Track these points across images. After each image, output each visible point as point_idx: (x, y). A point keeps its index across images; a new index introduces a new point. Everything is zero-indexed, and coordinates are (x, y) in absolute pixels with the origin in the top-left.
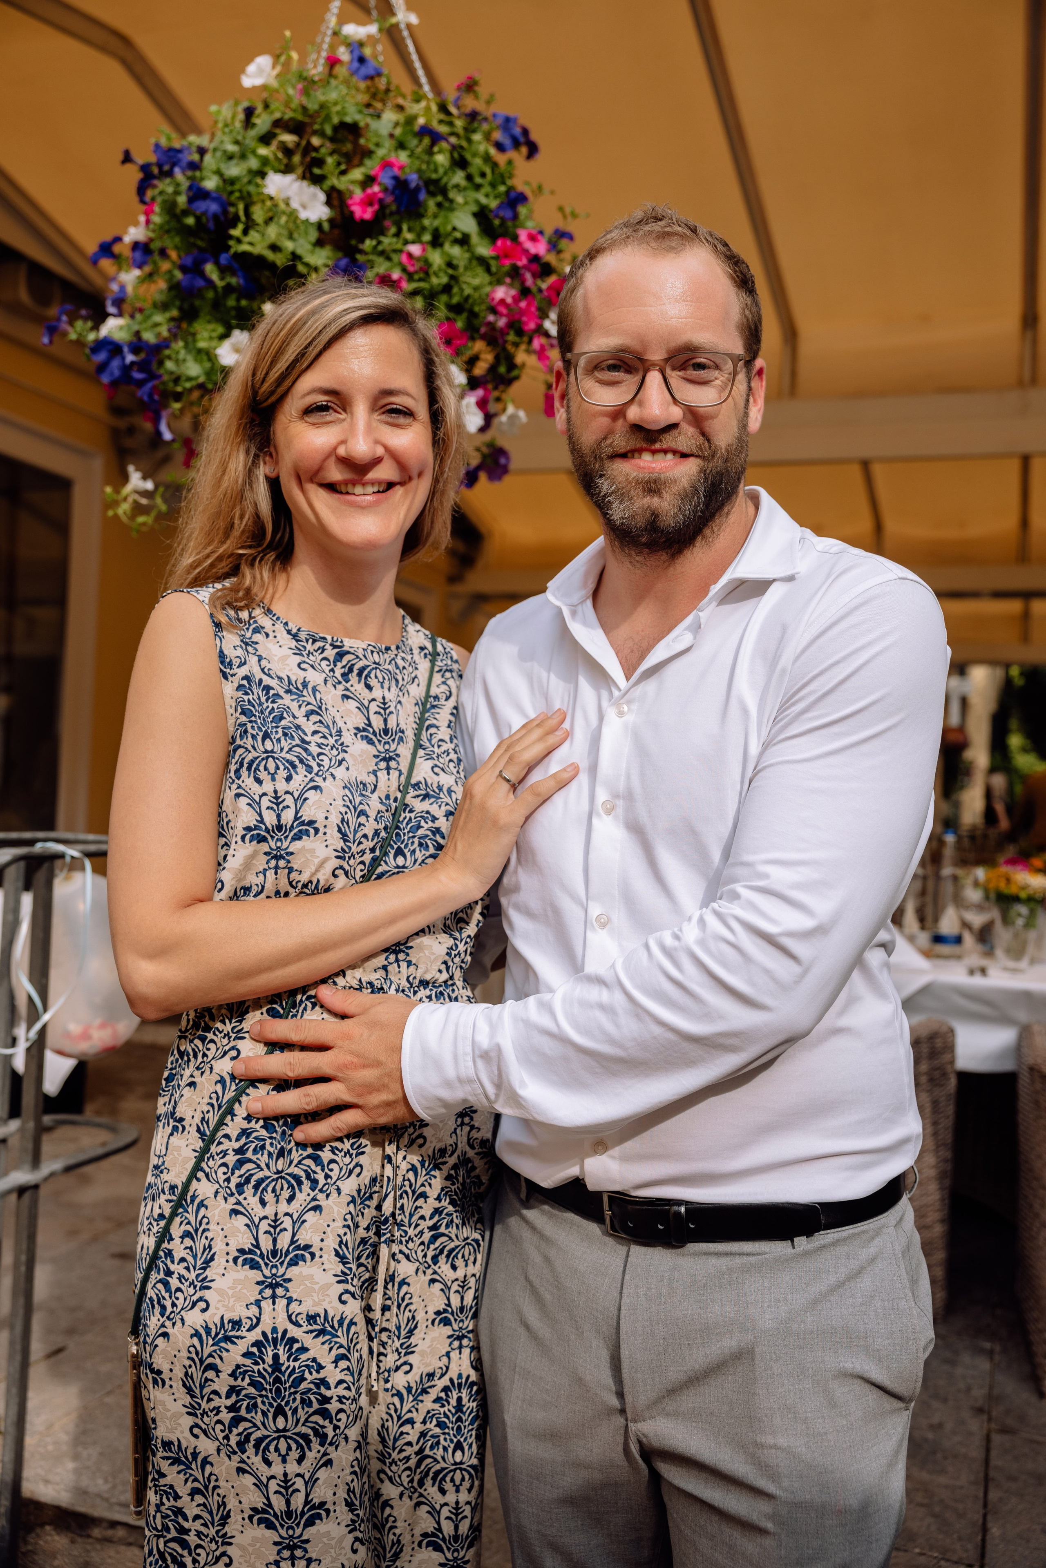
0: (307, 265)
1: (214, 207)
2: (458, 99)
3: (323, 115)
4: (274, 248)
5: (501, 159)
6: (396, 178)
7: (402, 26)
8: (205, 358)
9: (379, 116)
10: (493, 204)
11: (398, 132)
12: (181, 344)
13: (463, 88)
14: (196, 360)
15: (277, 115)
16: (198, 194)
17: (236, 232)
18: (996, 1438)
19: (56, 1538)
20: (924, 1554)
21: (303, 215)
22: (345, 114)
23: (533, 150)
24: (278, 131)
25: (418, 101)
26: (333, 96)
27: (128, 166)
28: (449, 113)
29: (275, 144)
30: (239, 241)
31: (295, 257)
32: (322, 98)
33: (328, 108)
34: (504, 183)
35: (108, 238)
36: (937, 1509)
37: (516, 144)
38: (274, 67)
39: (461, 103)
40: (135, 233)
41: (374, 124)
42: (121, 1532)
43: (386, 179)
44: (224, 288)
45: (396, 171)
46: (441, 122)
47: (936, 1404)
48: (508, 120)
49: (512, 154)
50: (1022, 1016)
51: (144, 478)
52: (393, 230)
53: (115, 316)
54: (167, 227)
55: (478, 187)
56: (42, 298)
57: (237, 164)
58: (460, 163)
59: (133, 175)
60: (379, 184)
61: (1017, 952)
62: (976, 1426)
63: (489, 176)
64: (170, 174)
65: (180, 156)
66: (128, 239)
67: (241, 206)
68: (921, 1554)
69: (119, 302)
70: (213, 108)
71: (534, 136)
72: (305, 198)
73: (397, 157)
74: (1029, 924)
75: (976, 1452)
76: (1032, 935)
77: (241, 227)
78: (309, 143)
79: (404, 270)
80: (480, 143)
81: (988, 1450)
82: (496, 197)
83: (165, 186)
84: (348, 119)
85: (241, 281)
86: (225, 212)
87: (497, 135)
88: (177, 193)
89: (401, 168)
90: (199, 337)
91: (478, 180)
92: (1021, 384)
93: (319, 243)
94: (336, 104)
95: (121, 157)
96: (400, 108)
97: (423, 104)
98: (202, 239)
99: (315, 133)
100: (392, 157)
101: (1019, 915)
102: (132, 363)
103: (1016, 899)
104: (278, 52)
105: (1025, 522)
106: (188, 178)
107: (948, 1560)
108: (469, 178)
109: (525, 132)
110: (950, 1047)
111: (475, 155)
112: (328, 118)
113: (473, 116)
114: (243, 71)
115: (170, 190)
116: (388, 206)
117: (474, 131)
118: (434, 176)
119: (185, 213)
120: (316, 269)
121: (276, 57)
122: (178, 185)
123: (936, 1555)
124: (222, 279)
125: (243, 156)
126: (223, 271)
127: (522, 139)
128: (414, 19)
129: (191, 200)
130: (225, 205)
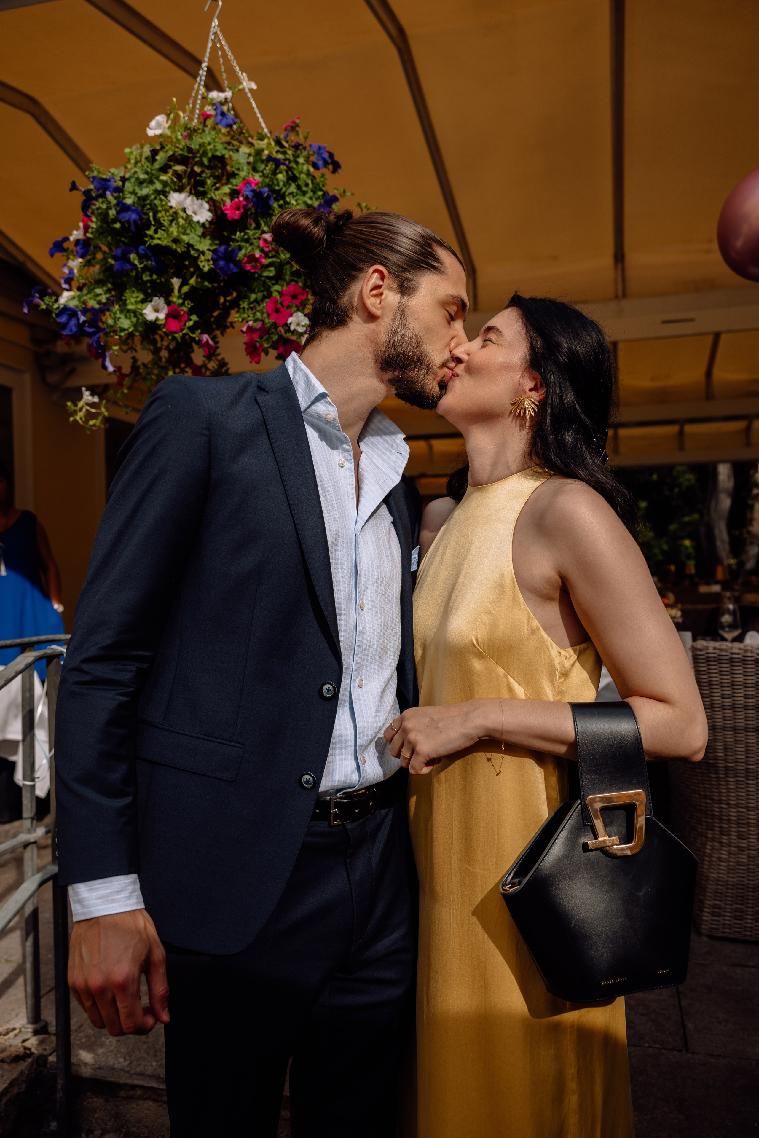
0: (197, 250)
1: (134, 216)
2: (287, 136)
3: (201, 152)
4: (176, 241)
5: (317, 174)
6: (253, 191)
7: (247, 90)
8: (132, 315)
9: (237, 151)
10: (316, 204)
11: (251, 159)
12: (117, 307)
13: (289, 128)
14: (126, 317)
15: (171, 153)
16: (122, 208)
17: (150, 232)
19: (95, 1099)
20: (651, 1047)
21: (196, 219)
22: (216, 151)
23: (336, 167)
24: (172, 163)
25: (262, 139)
26: (207, 139)
27: (75, 192)
28: (282, 146)
29: (171, 171)
30: (152, 238)
31: (190, 246)
32: (201, 141)
33: (204, 146)
34: (321, 190)
35: (60, 238)
37: (326, 163)
38: (167, 122)
39: (288, 139)
40: (76, 235)
41: (235, 156)
42: (139, 1092)
43: (247, 192)
44: (142, 268)
45: (254, 187)
46: (277, 152)
48: (320, 148)
49: (324, 170)
51: (93, 395)
52: (254, 225)
53: (67, 290)
54: (101, 230)
55: (304, 193)
57: (147, 187)
58: (292, 178)
59: (78, 198)
60: (243, 195)
63: (310, 186)
64: (103, 196)
65: (109, 183)
66: (72, 238)
67: (151, 214)
68: (649, 1047)
69: (69, 280)
70: (127, 150)
71: (337, 158)
72: (196, 207)
73: (253, 177)
77: (153, 228)
78: (192, 170)
79: (262, 251)
80: (303, 164)
82: (317, 199)
83: (100, 204)
84: (218, 154)
85: (153, 263)
86: (141, 219)
87: (313, 159)
88: (109, 208)
89: (257, 184)
90: (128, 301)
91: (304, 189)
92: (616, 297)
93: (204, 235)
94: (209, 144)
95: (70, 186)
96: (251, 145)
97: (266, 141)
98: (125, 237)
99: (197, 163)
100: (250, 178)
102: (84, 322)
104: (169, 112)
106: (115, 198)
108: (299, 187)
109: (331, 155)
111: (301, 172)
112: (205, 153)
113: (297, 147)
114: (147, 126)
115: (104, 206)
116: (250, 209)
117: (298, 157)
118: (277, 188)
119: (114, 221)
120: (203, 253)
121: (168, 115)
122: (109, 203)
123: (658, 1046)
124: (141, 263)
125: (151, 182)
126: (141, 258)
127: (329, 161)
128: (254, 86)
129: (118, 213)
130: (141, 214)
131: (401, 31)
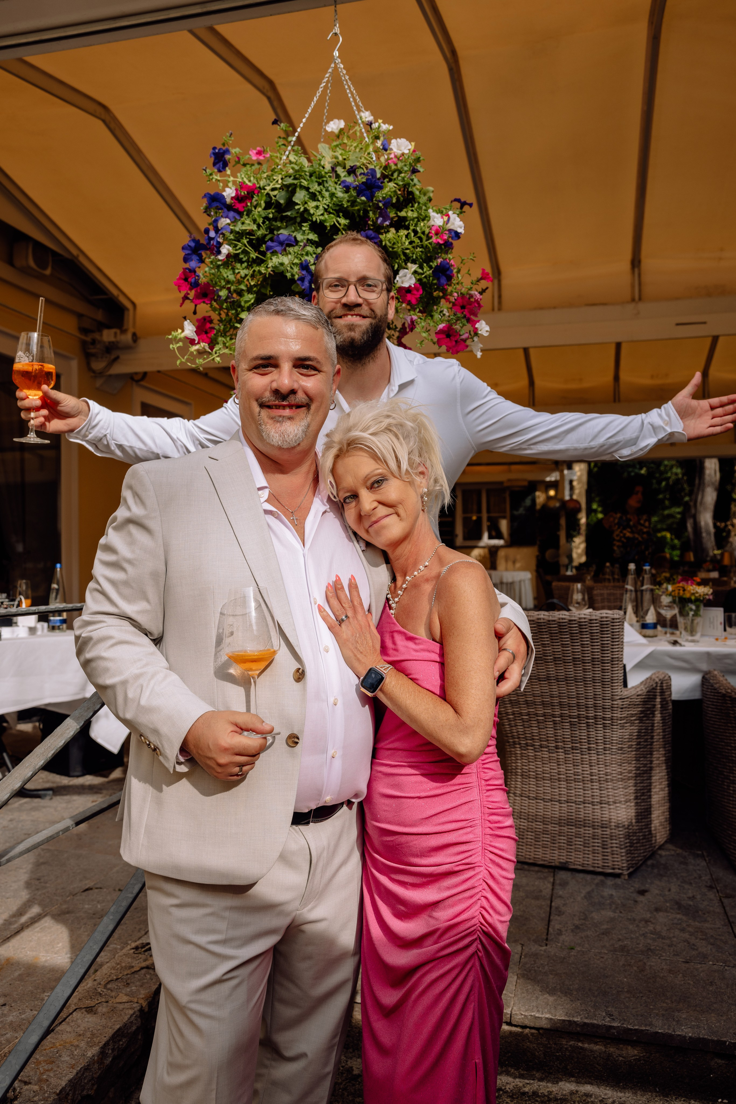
18: (726, 901)
36: (712, 940)
47: (686, 886)
50: (704, 667)
56: (42, 264)
61: (692, 631)
62: (711, 895)
74: (696, 614)
75: (719, 910)
76: (698, 620)
81: (724, 907)
92: (633, 300)
101: (691, 610)
103: (689, 600)
105: (617, 378)
107: (729, 966)
110: (669, 687)
131: (454, 52)
